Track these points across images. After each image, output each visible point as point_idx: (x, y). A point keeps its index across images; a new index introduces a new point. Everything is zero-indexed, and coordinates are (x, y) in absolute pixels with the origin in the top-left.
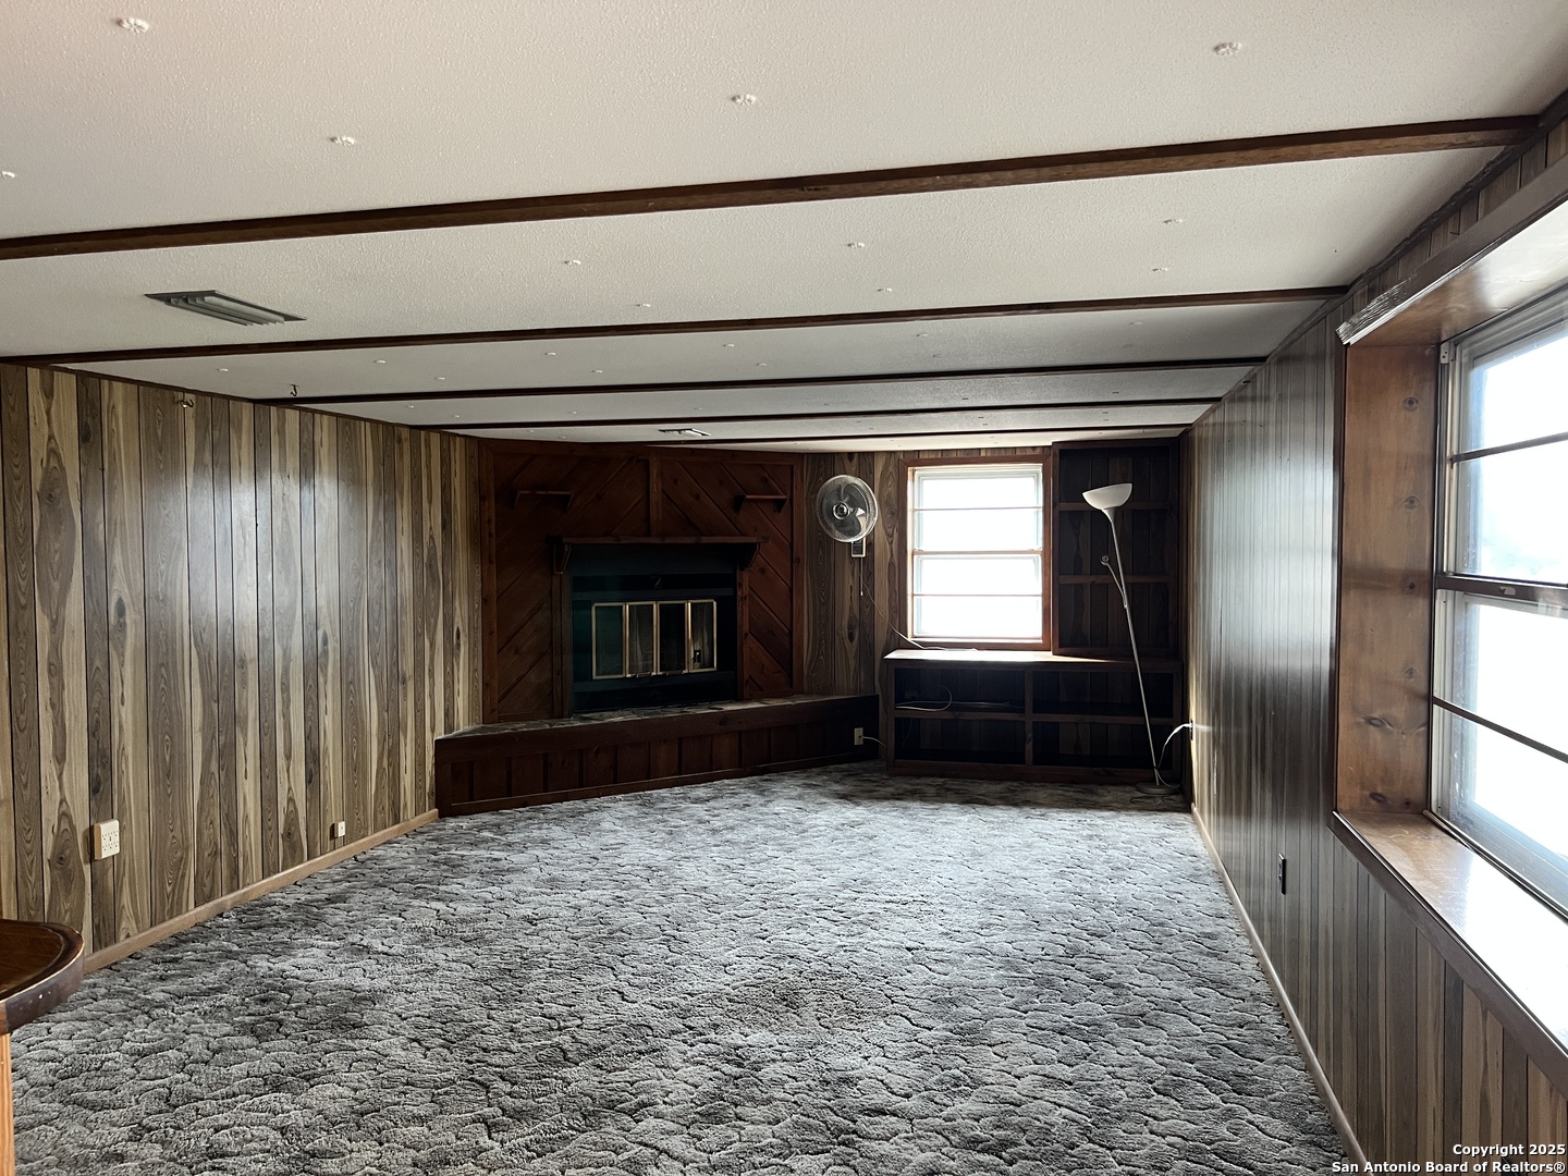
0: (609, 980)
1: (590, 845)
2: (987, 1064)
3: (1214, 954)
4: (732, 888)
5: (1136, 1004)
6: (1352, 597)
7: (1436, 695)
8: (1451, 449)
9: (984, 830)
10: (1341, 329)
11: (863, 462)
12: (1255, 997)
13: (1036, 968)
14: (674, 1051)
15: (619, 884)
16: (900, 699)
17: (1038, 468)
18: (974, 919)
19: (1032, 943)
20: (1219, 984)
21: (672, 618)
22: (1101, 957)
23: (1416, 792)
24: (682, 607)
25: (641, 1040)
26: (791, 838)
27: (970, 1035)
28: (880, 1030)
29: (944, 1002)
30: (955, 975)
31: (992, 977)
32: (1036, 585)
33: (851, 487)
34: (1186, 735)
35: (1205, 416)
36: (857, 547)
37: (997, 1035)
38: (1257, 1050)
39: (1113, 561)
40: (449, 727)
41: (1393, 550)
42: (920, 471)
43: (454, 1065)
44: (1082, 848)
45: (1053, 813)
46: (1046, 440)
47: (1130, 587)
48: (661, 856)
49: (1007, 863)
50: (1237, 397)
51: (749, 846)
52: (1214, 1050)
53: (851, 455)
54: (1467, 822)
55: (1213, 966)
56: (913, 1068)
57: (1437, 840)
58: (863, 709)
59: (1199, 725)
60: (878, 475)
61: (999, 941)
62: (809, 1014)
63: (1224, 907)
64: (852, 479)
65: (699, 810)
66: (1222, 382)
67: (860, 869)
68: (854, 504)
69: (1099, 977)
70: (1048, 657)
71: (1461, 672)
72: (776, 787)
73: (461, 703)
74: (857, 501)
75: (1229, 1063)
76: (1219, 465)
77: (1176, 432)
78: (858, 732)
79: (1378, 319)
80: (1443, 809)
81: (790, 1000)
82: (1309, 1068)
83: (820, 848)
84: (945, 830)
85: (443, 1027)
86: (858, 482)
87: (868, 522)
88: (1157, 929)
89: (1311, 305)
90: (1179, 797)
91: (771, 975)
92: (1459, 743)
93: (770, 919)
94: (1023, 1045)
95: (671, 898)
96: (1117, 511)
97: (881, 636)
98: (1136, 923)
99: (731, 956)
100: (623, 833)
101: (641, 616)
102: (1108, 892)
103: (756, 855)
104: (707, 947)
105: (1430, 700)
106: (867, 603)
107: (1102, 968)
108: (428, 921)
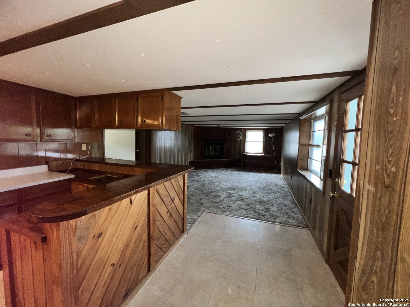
0: (214, 186)
1: (207, 174)
2: (257, 195)
3: (282, 187)
4: (225, 179)
5: (273, 191)
6: (300, 146)
7: (309, 157)
8: (312, 131)
9: (255, 175)
10: (301, 117)
11: (240, 130)
12: (287, 191)
13: (262, 188)
14: (223, 192)
15: (212, 178)
16: (244, 159)
17: (263, 131)
18: (254, 183)
19: (261, 186)
20: (283, 190)
21: (216, 148)
22: (269, 187)
23: (306, 167)
24: (217, 147)
25: (219, 191)
26: (231, 174)
27: (255, 193)
28: (245, 192)
29: (252, 190)
30: (252, 188)
31: (257, 188)
32: (262, 146)
33: (239, 133)
34: (281, 165)
35: (285, 125)
36: (239, 140)
37: (258, 193)
38: (287, 196)
39: (272, 143)
40: (191, 160)
41: (305, 142)
42: (248, 131)
43: (200, 192)
44: (267, 177)
45: (263, 173)
46: (264, 128)
47: (274, 146)
48: (216, 175)
49: (258, 178)
50: (289, 123)
51: (226, 175)
52: (282, 196)
53: (239, 129)
54: (311, 170)
55: (282, 189)
56: (249, 195)
57: (308, 172)
58: (239, 161)
59: (282, 164)
60: (242, 131)
61: (257, 185)
62: (237, 190)
63: (284, 183)
64: (239, 132)
65: (220, 171)
66: (287, 122)
67: (240, 178)
68: (239, 135)
69: (269, 189)
70: (263, 155)
71: (312, 154)
72: (228, 169)
73: (192, 157)
74: (240, 134)
75: (284, 197)
76: (286, 132)
77: (281, 127)
78: (238, 163)
79: (304, 117)
80: (309, 169)
81: (234, 189)
82: (293, 197)
83: (235, 176)
84: (250, 175)
85: (197, 189)
86: (240, 132)
87: (241, 137)
88: (276, 185)
89: (297, 115)
90: (279, 172)
91: (232, 187)
92: (311, 162)
93: (230, 182)
94: (261, 194)
95: (219, 179)
96: (273, 137)
97: (242, 152)
98: (273, 184)
99: (227, 185)
100: (211, 173)
101: (212, 148)
102: (270, 182)
103: (227, 176)
104: (224, 184)
105: (308, 158)
106: (240, 147)
107: (270, 188)
108: (192, 180)
